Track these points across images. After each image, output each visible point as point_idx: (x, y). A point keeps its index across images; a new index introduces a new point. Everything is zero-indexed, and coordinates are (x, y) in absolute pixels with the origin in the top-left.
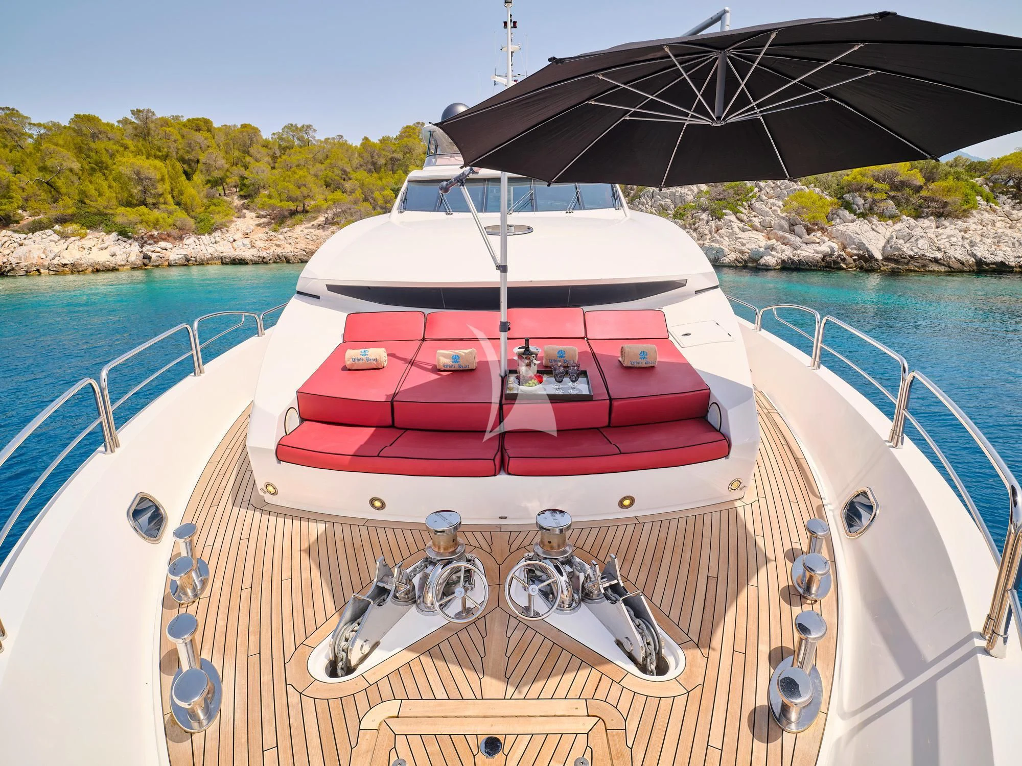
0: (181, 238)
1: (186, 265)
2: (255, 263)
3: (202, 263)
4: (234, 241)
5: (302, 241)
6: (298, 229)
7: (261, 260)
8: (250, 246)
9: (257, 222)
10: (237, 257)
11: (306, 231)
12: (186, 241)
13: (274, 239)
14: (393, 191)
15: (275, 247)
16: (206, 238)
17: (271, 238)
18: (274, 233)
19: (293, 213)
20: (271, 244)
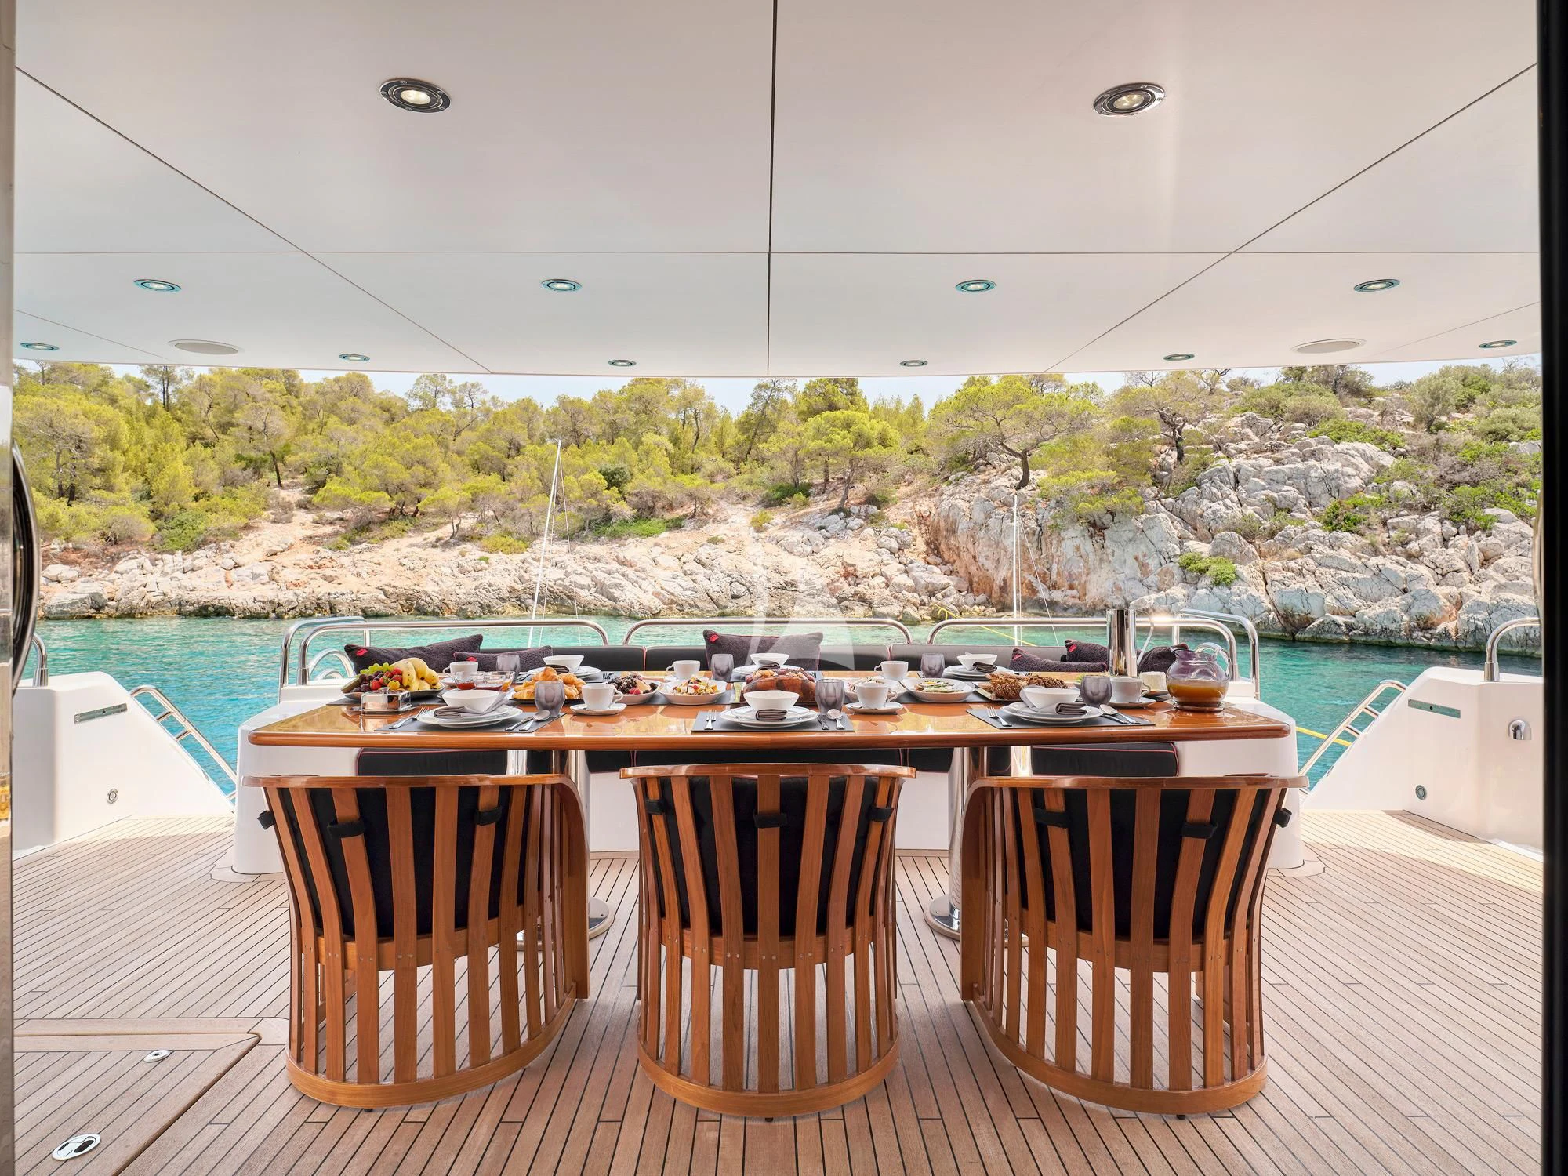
0: (114, 559)
1: (89, 617)
2: (253, 616)
3: (129, 615)
4: (237, 566)
5: (388, 571)
6: (390, 546)
7: (269, 608)
8: (266, 578)
9: (310, 533)
10: (216, 603)
11: (405, 551)
12: (121, 566)
13: (328, 564)
14: (604, 474)
15: (321, 581)
16: (174, 561)
17: (321, 563)
18: (330, 553)
19: (393, 515)
20: (313, 576)
